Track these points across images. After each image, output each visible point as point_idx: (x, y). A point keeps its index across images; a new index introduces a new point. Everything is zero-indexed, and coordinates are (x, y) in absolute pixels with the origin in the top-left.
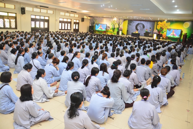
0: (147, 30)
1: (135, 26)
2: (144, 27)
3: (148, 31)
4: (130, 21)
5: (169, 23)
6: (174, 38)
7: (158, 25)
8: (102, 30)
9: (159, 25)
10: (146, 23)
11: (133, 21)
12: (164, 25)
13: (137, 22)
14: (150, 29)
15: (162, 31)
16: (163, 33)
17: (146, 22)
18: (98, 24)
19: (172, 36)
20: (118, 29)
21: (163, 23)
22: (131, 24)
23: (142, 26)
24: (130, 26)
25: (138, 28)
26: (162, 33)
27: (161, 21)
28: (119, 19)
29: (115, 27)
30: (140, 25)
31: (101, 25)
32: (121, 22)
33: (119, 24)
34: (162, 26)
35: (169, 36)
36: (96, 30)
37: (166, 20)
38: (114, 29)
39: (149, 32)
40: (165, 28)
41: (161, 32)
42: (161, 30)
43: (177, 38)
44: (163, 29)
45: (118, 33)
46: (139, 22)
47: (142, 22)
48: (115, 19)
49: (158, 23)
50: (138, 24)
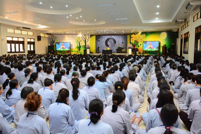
0: (119, 45)
1: (105, 42)
2: (115, 42)
3: (120, 46)
4: (98, 37)
5: (144, 35)
6: (152, 51)
7: (132, 39)
8: (65, 50)
9: (133, 38)
10: (117, 38)
11: (102, 36)
12: (138, 37)
13: (107, 37)
14: (123, 44)
15: (137, 44)
16: (139, 46)
17: (117, 36)
18: (58, 43)
19: (149, 50)
20: (85, 46)
21: (137, 36)
22: (100, 40)
23: (113, 42)
24: (98, 43)
25: (109, 43)
26: (137, 47)
27: (134, 34)
28: (85, 35)
29: (80, 45)
30: (110, 40)
31: (62, 44)
32: (87, 38)
33: (85, 41)
34: (136, 39)
35: (146, 49)
36: (57, 51)
37: (140, 32)
38: (79, 48)
39: (122, 47)
40: (140, 41)
41: (136, 45)
42: (136, 43)
43: (155, 51)
44: (138, 43)
45: (85, 51)
46: (109, 37)
47: (113, 37)
48: (80, 35)
49: (132, 36)
50: (108, 40)
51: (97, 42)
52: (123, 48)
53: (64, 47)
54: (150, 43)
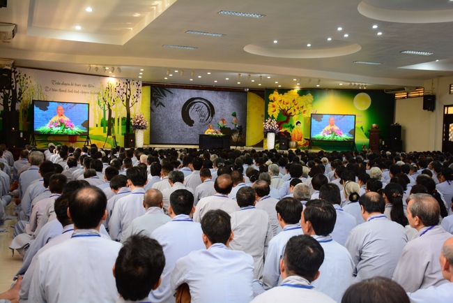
0: (223, 120)
1: (180, 108)
2: (212, 110)
3: (228, 125)
4: (158, 91)
5: (309, 97)
6: (336, 141)
7: (270, 105)
8: (70, 131)
9: (275, 103)
10: (219, 99)
11: (172, 90)
12: (291, 101)
13: (187, 95)
14: (234, 119)
15: (287, 121)
16: (293, 127)
17: (219, 93)
19: (328, 137)
20: (127, 121)
21: (286, 97)
22: (165, 100)
23: (205, 109)
24: (160, 110)
25: (193, 114)
26: (288, 130)
27: (283, 91)
28: (128, 82)
29: (113, 116)
30: (197, 105)
32: (134, 92)
33: (128, 100)
34: (284, 107)
35: (318, 136)
37: (297, 89)
38: (109, 124)
39: (232, 127)
40: (297, 112)
41: (285, 124)
42: (285, 118)
43: (344, 142)
44: (289, 116)
46: (194, 94)
47: (205, 94)
48: (112, 81)
49: (271, 97)
50: (190, 103)
51: (154, 107)
52: (234, 131)
53: (66, 119)
54: (332, 118)
